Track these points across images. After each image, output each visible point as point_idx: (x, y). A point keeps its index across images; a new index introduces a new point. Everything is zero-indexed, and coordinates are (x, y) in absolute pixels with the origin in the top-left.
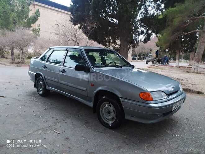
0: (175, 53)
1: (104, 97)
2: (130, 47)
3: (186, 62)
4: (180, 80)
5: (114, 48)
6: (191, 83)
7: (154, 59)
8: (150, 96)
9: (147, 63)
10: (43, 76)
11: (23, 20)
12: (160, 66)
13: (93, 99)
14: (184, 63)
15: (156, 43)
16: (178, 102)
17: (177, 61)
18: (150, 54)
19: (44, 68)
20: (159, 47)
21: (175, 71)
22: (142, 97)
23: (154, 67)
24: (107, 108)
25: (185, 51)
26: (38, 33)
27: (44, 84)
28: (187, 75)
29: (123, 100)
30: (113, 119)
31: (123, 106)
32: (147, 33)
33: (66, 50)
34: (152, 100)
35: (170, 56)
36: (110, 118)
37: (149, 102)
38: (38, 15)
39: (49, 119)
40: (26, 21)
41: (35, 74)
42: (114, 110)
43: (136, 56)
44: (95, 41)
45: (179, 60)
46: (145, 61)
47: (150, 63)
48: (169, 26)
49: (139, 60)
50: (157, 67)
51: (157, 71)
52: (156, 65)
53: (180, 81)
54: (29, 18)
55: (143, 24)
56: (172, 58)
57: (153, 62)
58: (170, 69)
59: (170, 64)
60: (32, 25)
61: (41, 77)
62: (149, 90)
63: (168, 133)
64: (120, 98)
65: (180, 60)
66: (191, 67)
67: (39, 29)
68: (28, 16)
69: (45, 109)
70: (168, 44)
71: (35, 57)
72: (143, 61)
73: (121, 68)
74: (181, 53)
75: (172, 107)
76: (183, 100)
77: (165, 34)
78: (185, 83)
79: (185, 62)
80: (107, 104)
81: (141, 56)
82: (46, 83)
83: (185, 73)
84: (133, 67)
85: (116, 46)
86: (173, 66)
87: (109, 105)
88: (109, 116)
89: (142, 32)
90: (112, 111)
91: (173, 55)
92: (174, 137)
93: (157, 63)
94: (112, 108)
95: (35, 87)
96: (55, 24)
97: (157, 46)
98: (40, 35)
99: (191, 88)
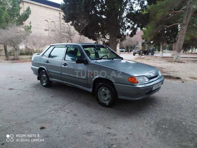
0: (159, 45)
1: (100, 84)
2: (118, 41)
3: (170, 53)
4: (162, 68)
5: (104, 42)
6: (172, 71)
7: (140, 51)
8: (136, 80)
9: (134, 54)
10: (46, 70)
11: (15, 18)
12: (146, 57)
13: (92, 86)
14: (168, 54)
15: (142, 36)
16: (157, 84)
17: (161, 52)
18: (136, 47)
19: (47, 63)
20: (145, 40)
21: (159, 62)
22: (130, 81)
23: (140, 58)
24: (103, 91)
25: (168, 43)
26: (30, 30)
27: (48, 77)
28: (170, 64)
29: (116, 84)
30: (108, 99)
31: (116, 89)
32: (133, 28)
33: (66, 47)
34: (138, 83)
35: (155, 47)
36: (106, 99)
37: (135, 84)
38: (29, 12)
39: (57, 103)
40: (17, 19)
41: (38, 68)
42: (109, 93)
43: (124, 48)
44: (86, 37)
45: (162, 51)
46: (132, 53)
47: (137, 55)
48: (152, 20)
49: (126, 53)
50: (143, 58)
51: (143, 62)
52: (142, 57)
53: (163, 70)
54: (20, 16)
55: (129, 20)
56: (157, 50)
57: (139, 54)
58: (155, 60)
59: (155, 55)
60: (24, 22)
61: (44, 71)
62: (135, 75)
63: (151, 108)
64: (114, 83)
65: (164, 51)
66: (173, 57)
67: (31, 26)
68: (19, 14)
69: (52, 96)
70: (153, 37)
71: (36, 54)
72: (131, 53)
73: (113, 60)
74: (164, 45)
75: (153, 87)
76: (161, 83)
77: (149, 27)
78: (167, 71)
79: (168, 52)
80: (103, 88)
81: (128, 49)
82: (49, 76)
83: (168, 62)
84: (122, 59)
85: (106, 41)
86: (157, 57)
87: (105, 89)
88: (106, 97)
89: (129, 27)
90: (108, 93)
91: (158, 47)
92: (155, 110)
93: (144, 54)
94: (107, 92)
95: (38, 80)
96: (45, 21)
97: (142, 38)
98: (31, 32)
99: (172, 75)
